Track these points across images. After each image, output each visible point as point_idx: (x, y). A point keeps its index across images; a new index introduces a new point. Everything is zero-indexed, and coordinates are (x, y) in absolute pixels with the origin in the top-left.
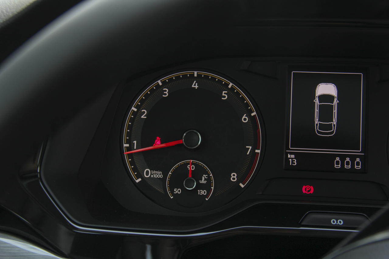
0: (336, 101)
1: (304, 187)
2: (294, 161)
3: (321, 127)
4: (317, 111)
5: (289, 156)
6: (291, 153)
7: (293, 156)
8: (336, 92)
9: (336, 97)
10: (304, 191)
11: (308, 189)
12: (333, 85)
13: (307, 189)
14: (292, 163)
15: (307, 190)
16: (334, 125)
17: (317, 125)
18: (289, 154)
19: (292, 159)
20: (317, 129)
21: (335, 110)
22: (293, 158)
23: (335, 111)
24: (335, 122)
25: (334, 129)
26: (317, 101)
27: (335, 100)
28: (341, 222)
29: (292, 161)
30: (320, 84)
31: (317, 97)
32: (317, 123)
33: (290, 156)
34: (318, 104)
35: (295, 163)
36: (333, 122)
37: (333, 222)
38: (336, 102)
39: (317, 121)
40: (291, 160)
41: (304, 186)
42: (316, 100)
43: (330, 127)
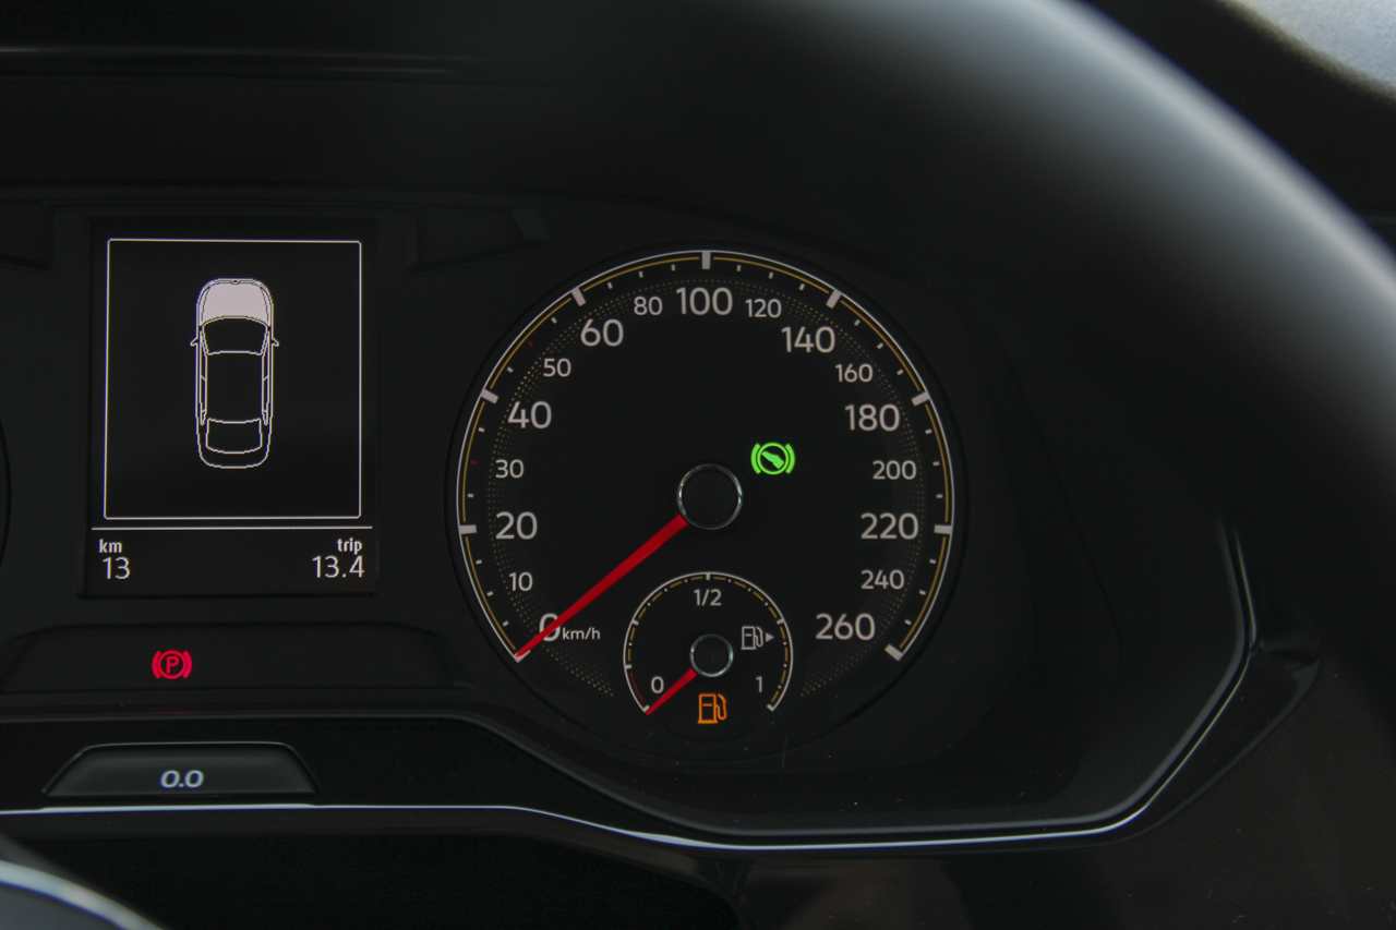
0: (272, 342)
1: (158, 657)
2: (123, 563)
3: (220, 436)
4: (201, 378)
5: (102, 548)
6: (110, 537)
7: (117, 547)
8: (271, 308)
9: (270, 328)
10: (157, 672)
11: (173, 661)
12: (259, 283)
13: (173, 664)
14: (115, 571)
15: (169, 665)
16: (265, 429)
17: (203, 429)
18: (101, 541)
19: (114, 556)
20: (203, 444)
21: (266, 374)
22: (118, 555)
23: (268, 378)
24: (267, 417)
25: (266, 444)
26: (201, 343)
27: (268, 337)
28: (195, 779)
29: (115, 564)
30: (212, 283)
31: (200, 328)
32: (202, 423)
33: (107, 547)
34: (207, 353)
35: (124, 572)
36: (261, 417)
37: (169, 780)
38: (269, 343)
39: (202, 417)
40: (109, 560)
41: (158, 653)
42: (198, 341)
43: (249, 436)
